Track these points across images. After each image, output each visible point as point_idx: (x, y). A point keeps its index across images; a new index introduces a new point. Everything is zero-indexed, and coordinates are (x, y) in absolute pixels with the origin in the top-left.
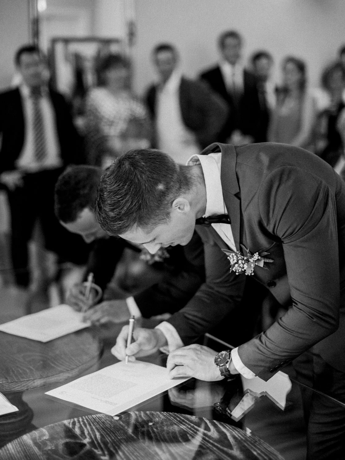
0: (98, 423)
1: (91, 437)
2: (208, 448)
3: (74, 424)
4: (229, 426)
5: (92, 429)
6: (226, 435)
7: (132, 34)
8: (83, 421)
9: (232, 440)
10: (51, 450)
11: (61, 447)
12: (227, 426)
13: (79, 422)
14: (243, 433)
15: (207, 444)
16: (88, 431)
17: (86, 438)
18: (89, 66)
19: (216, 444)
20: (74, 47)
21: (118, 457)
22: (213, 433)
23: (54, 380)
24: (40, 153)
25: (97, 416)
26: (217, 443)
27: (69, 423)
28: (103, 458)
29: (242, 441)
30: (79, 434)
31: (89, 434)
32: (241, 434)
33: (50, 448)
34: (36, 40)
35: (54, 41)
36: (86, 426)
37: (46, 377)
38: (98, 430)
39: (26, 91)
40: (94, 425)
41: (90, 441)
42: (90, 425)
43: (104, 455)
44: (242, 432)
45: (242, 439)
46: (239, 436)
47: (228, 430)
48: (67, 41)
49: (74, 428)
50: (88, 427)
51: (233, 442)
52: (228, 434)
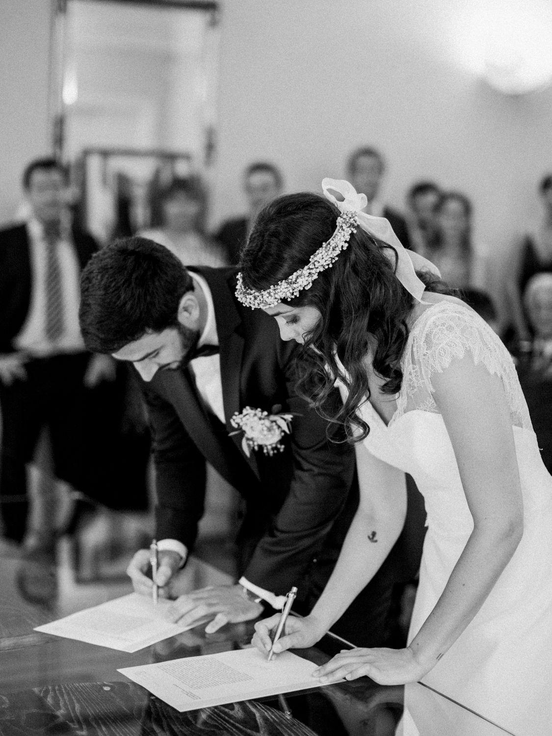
0: (79, 692)
1: (67, 709)
2: (226, 729)
3: (47, 692)
4: (261, 705)
5: (71, 700)
6: (254, 715)
7: (210, 148)
8: (60, 690)
9: (261, 722)
10: (10, 721)
11: (24, 718)
12: (259, 705)
13: (54, 690)
14: (279, 715)
15: (225, 724)
16: (65, 702)
17: (60, 708)
18: (140, 194)
19: (237, 725)
20: (118, 164)
21: (100, 733)
22: (237, 713)
23: (29, 641)
24: (54, 328)
25: (80, 685)
26: (240, 724)
27: (40, 691)
28: (79, 733)
29: (275, 724)
30: (52, 705)
31: (65, 704)
32: (275, 716)
33: (8, 718)
34: (58, 151)
35: (87, 153)
36: (62, 696)
37: (18, 636)
38: (79, 701)
39: (36, 230)
40: (74, 695)
41: (65, 712)
42: (68, 694)
43: (81, 729)
44: (277, 713)
45: (275, 721)
46: (271, 717)
47: (259, 710)
48: (105, 154)
49: (46, 696)
50: (66, 697)
51: (261, 724)
52: (257, 715)
